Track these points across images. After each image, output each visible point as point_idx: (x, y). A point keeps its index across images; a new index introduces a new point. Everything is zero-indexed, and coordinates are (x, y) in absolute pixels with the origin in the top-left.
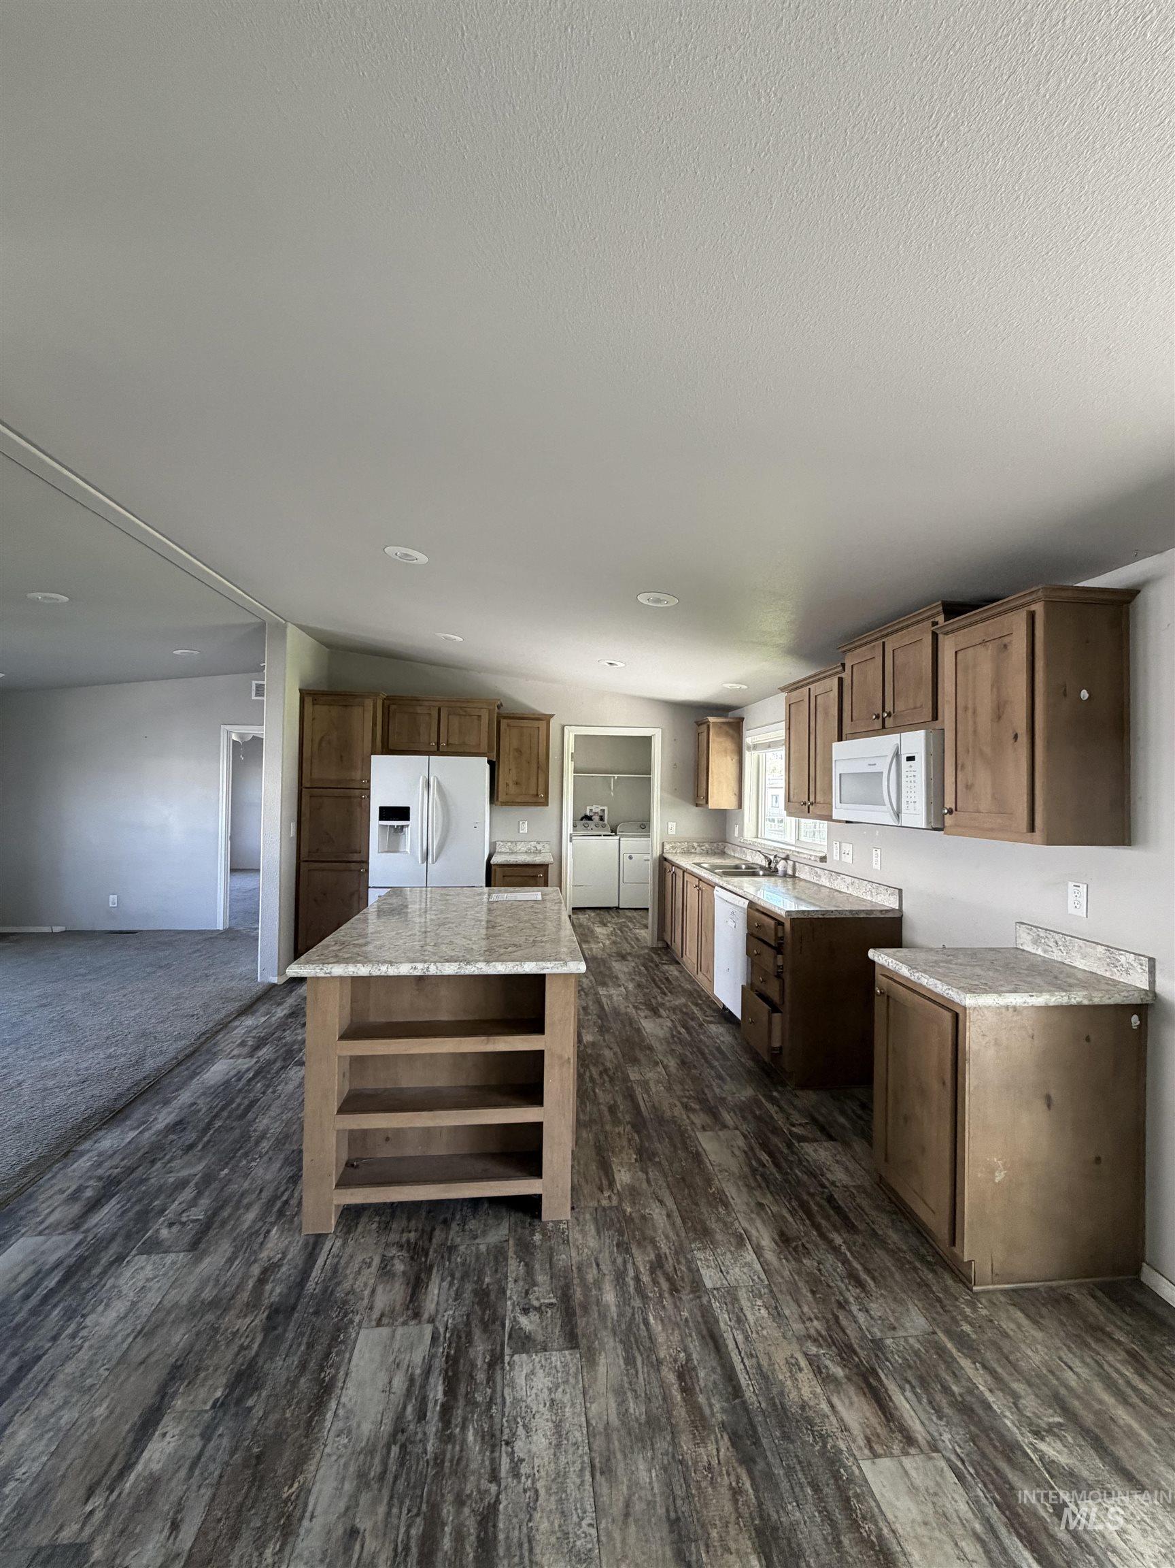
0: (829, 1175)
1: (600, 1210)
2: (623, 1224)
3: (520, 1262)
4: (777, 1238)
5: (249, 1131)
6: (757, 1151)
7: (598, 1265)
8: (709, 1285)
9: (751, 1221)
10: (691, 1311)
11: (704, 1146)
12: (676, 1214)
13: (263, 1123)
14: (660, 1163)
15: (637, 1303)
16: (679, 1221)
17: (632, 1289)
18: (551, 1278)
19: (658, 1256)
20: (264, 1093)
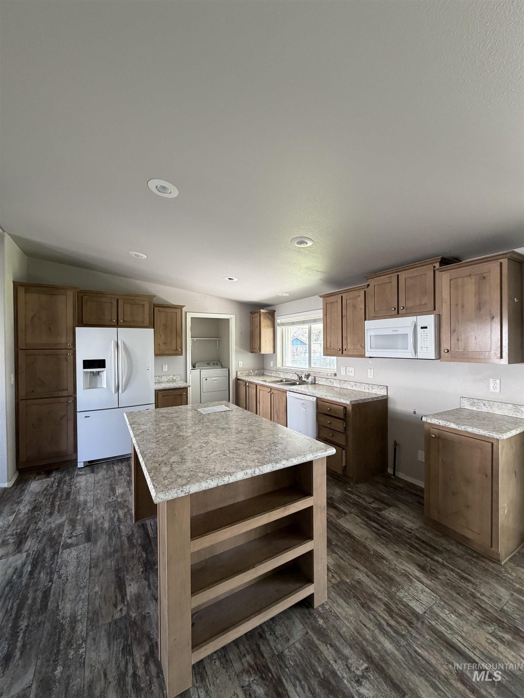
0: (406, 526)
1: (335, 586)
2: (353, 591)
3: (326, 646)
4: (419, 569)
5: (57, 621)
6: (369, 522)
7: (365, 626)
8: (421, 613)
9: (403, 565)
10: (428, 634)
11: (347, 527)
12: (370, 574)
13: (67, 608)
14: (336, 544)
15: (403, 642)
16: (375, 578)
17: (392, 633)
18: (351, 647)
19: (385, 604)
20: (51, 581)
